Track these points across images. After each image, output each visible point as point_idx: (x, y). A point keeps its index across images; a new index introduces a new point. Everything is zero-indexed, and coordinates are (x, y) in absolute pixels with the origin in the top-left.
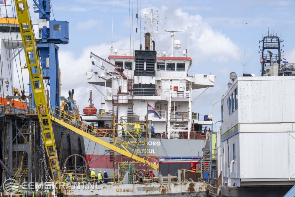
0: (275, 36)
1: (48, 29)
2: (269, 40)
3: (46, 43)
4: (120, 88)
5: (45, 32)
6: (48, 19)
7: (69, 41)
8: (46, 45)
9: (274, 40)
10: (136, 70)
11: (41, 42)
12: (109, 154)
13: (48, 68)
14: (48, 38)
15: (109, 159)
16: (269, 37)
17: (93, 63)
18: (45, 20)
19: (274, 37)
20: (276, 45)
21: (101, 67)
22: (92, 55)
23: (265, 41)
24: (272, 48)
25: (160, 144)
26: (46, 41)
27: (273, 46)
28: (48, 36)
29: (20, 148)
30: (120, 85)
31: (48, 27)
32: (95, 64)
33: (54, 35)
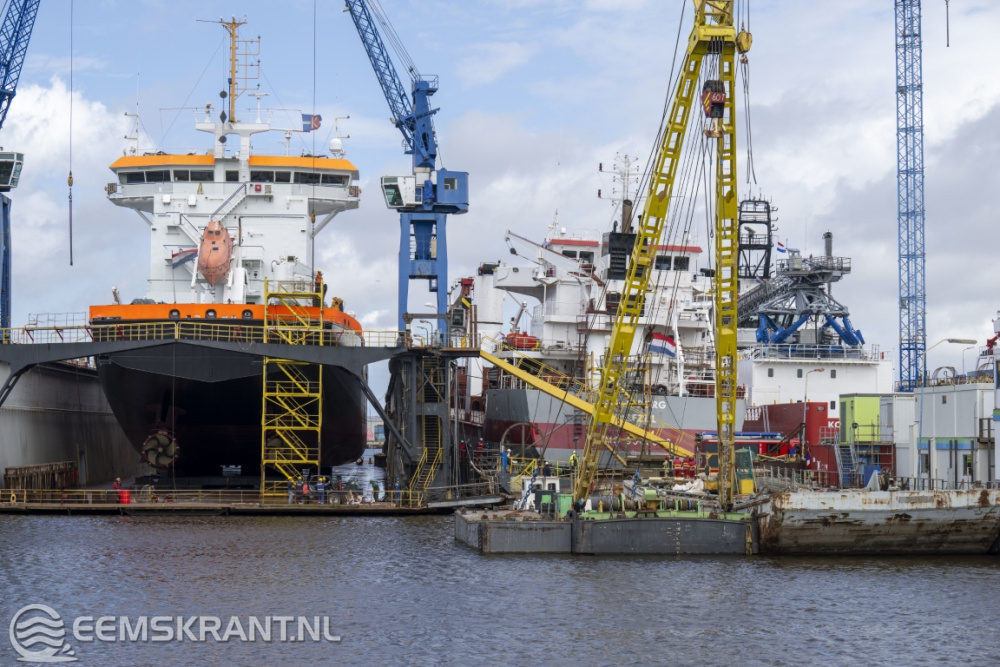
0: (762, 199)
1: (435, 187)
2: (751, 207)
3: (429, 212)
4: (592, 301)
5: (428, 191)
6: (432, 168)
7: (469, 208)
8: (430, 217)
9: (761, 207)
10: (612, 268)
11: (420, 210)
12: (572, 422)
13: (435, 259)
14: (435, 204)
15: (571, 432)
16: (750, 201)
17: (513, 251)
18: (428, 169)
19: (760, 201)
20: (764, 217)
21: (537, 261)
22: (509, 236)
23: (744, 209)
24: (755, 222)
25: (665, 406)
26: (430, 208)
27: (758, 219)
28: (435, 200)
29: (429, 410)
30: (592, 297)
31: (434, 181)
32: (518, 252)
33: (444, 198)
